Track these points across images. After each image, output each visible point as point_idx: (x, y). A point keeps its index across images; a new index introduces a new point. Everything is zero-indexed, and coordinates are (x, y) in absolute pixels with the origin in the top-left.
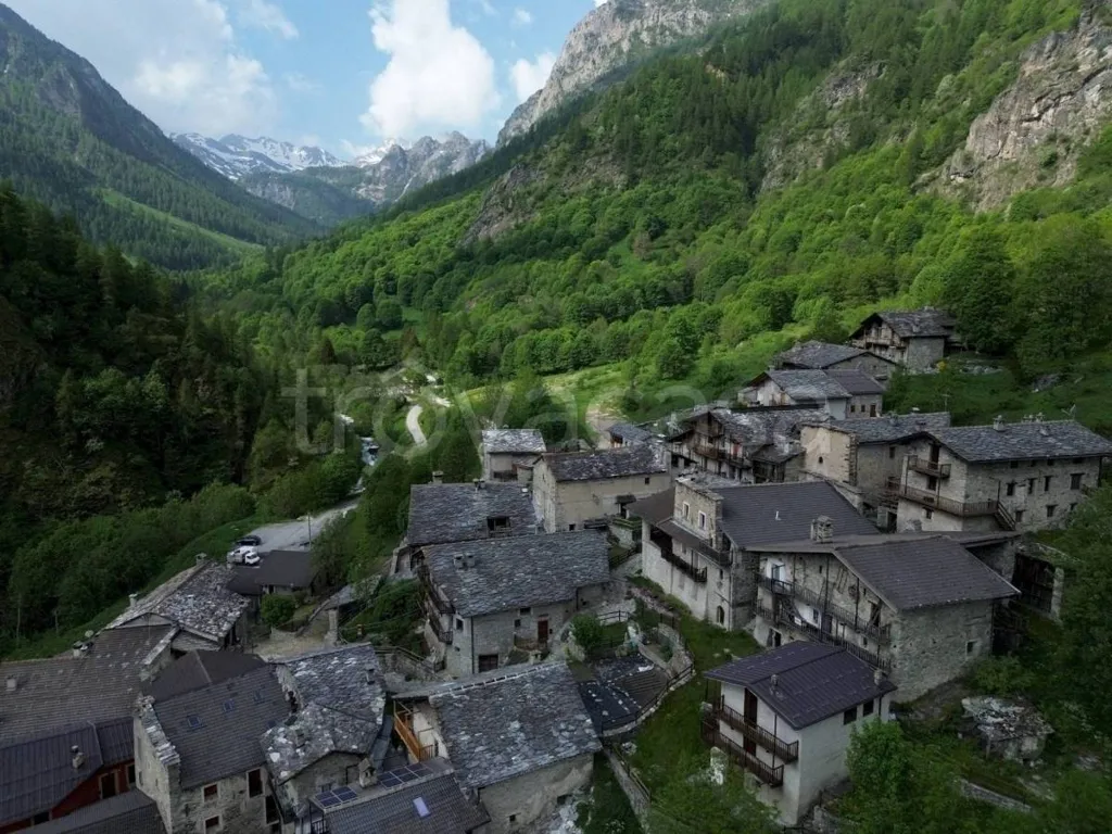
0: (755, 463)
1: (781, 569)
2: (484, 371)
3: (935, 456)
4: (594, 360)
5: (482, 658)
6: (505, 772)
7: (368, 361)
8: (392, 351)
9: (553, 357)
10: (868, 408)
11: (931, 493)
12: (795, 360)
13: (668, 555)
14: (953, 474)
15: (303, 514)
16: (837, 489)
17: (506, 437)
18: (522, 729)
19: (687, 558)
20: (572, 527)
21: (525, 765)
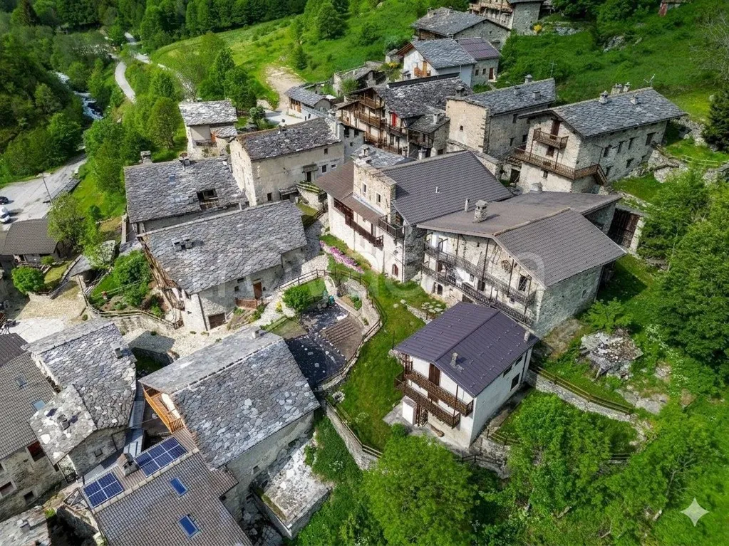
0: (410, 132)
1: (445, 243)
3: (555, 130)
4: (264, 15)
5: (211, 318)
6: (246, 446)
8: (89, 10)
9: (229, 14)
10: (487, 73)
11: (552, 159)
12: (430, 28)
13: (350, 222)
14: (569, 145)
15: (40, 171)
16: (479, 158)
17: (201, 110)
18: (254, 405)
19: (367, 226)
20: (269, 195)
21: (261, 436)
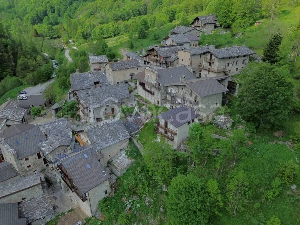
0: (166, 62)
1: (173, 90)
2: (87, 38)
3: (211, 57)
4: (120, 33)
5: (97, 119)
6: (107, 145)
7: (50, 36)
8: (57, 32)
9: (107, 33)
10: (195, 45)
11: (210, 67)
12: (176, 32)
13: (144, 88)
14: (215, 62)
15: (38, 84)
16: (187, 68)
17: (96, 58)
18: (110, 135)
19: (149, 89)
20: (118, 83)
21: (112, 143)
